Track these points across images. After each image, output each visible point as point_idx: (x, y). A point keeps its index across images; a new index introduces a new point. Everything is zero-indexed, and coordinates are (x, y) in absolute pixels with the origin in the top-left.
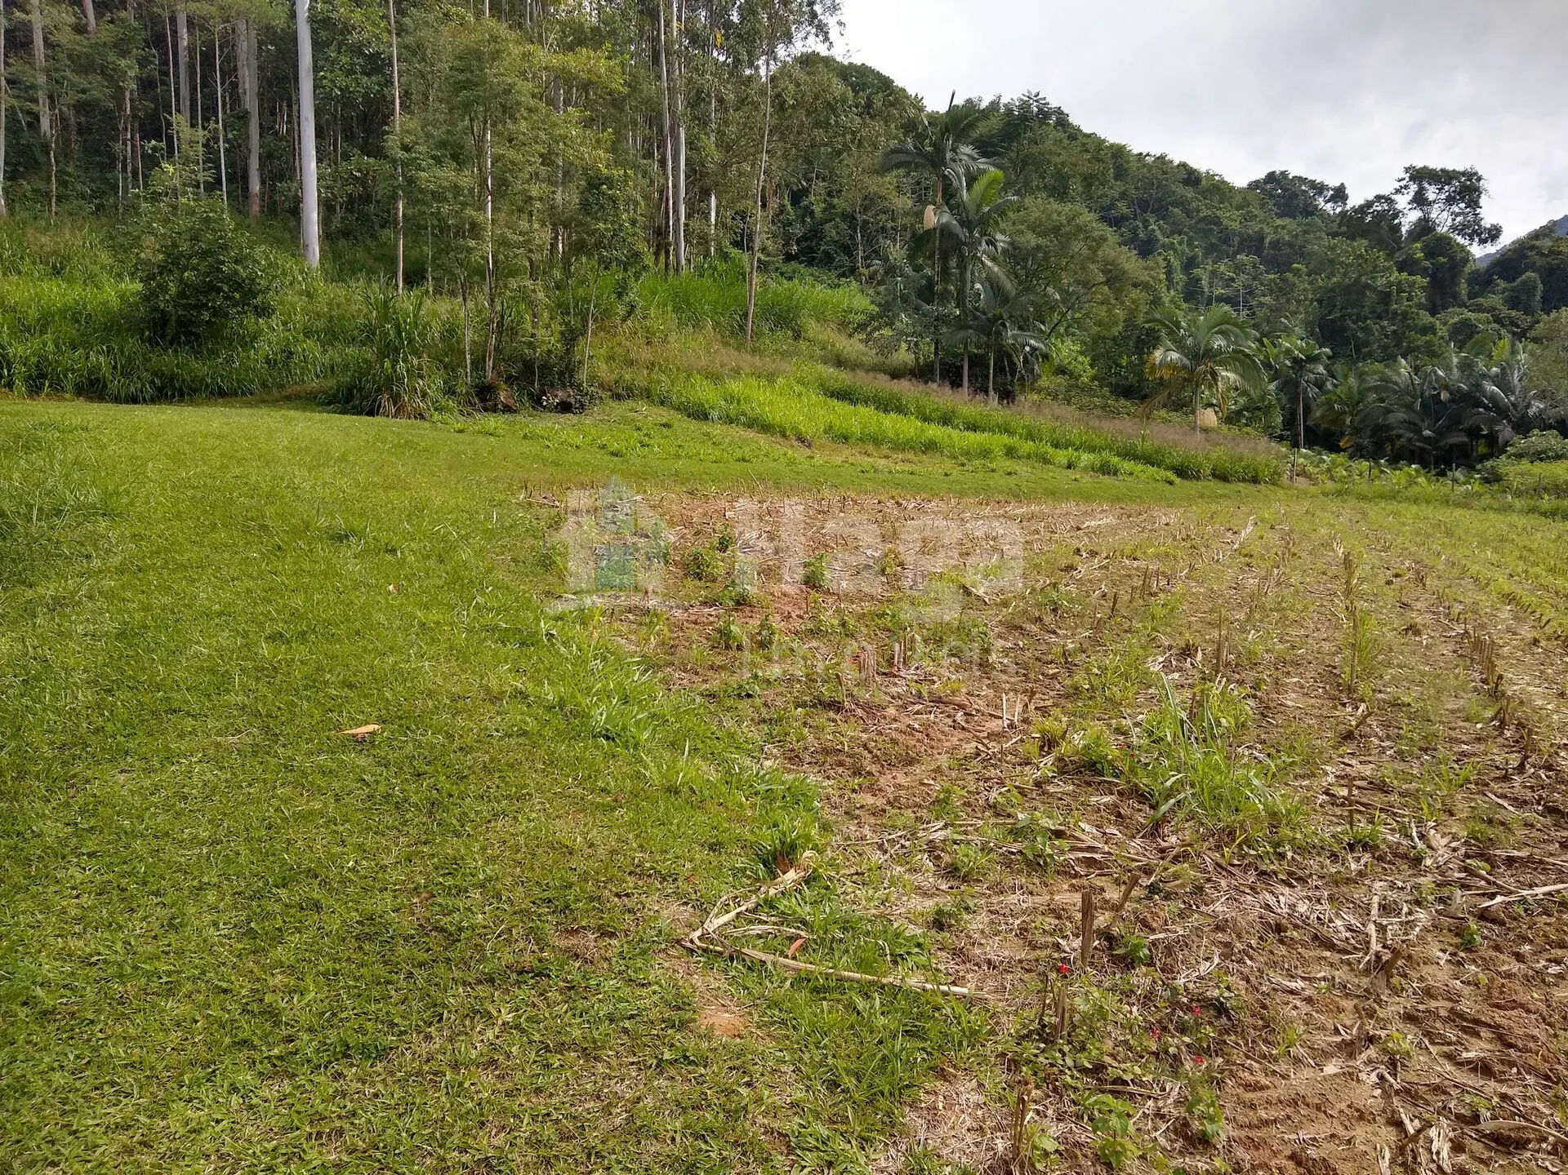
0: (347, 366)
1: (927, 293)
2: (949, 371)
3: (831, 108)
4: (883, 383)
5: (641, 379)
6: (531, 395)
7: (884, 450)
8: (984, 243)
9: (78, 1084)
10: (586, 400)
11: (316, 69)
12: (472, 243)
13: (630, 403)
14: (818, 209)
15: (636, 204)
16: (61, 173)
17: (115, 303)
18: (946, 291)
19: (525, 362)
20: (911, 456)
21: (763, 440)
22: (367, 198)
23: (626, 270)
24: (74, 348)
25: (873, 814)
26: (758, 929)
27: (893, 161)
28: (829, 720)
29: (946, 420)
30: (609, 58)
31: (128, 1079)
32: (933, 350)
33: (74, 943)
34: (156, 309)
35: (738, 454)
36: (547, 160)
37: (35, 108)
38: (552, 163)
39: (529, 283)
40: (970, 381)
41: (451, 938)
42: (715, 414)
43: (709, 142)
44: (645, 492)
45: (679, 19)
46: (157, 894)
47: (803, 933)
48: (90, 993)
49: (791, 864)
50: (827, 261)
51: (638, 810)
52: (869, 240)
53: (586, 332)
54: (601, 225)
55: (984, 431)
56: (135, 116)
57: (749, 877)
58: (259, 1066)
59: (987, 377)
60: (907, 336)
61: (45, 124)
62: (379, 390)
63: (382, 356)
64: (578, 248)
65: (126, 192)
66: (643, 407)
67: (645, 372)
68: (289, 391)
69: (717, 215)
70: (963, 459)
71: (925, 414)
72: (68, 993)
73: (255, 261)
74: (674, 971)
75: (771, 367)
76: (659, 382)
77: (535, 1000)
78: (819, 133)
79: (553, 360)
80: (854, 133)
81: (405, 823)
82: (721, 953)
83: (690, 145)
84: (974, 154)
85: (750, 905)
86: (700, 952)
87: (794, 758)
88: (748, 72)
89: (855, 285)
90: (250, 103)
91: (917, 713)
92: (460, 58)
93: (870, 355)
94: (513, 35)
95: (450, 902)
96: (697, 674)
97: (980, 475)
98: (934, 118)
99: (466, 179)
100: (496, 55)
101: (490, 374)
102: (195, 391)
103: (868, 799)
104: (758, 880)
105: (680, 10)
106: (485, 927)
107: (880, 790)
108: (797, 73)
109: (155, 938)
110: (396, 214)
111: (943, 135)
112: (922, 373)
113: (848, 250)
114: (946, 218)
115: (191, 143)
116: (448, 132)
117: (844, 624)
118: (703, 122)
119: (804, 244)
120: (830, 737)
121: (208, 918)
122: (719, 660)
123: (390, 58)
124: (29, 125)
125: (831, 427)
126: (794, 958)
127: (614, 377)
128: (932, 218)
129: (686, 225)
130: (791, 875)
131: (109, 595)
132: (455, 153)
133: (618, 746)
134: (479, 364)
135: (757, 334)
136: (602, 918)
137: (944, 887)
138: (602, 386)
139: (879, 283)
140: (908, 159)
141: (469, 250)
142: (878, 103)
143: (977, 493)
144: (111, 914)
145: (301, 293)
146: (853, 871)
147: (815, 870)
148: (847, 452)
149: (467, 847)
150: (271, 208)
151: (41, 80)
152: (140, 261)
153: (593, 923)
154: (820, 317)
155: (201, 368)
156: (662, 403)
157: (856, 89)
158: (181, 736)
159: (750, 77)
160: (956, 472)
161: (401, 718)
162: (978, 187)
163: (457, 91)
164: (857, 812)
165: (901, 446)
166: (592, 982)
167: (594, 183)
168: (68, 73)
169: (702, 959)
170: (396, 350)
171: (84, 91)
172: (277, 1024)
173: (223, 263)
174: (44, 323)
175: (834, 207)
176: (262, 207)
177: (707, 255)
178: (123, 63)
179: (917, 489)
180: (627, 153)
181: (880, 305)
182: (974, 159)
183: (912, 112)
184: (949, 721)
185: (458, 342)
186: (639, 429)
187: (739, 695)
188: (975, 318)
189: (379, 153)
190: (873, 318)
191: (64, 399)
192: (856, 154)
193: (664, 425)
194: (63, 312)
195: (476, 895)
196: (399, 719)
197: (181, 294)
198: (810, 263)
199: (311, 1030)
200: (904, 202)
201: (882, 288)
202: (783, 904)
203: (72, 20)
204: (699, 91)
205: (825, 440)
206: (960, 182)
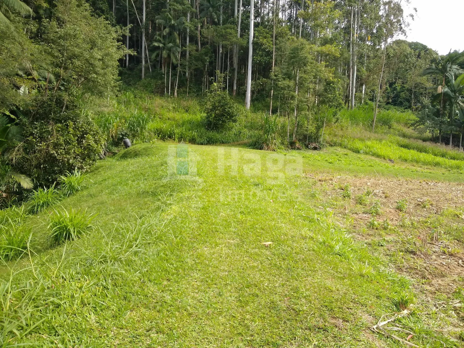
0: (255, 136)
1: (437, 114)
2: (444, 139)
3: (406, 56)
4: (420, 143)
5: (338, 140)
6: (305, 145)
7: (420, 164)
8: (460, 97)
9: (199, 337)
10: (321, 146)
11: (253, 56)
12: (292, 102)
13: (335, 148)
14: (398, 88)
15: (340, 88)
16: (190, 86)
17: (199, 119)
18: (444, 113)
19: (304, 135)
20: (430, 167)
21: (377, 160)
22: (263, 90)
23: (336, 108)
24: (189, 130)
25: (431, 293)
26: (396, 329)
27: (428, 72)
28: (411, 257)
29: (443, 156)
30: (335, 47)
31: (211, 338)
32: (439, 132)
33: (196, 295)
34: (209, 121)
35: (369, 164)
36: (315, 77)
37: (185, 70)
38: (317, 78)
39: (307, 113)
40: (452, 143)
41: (297, 313)
42: (361, 151)
43: (364, 69)
44: (341, 175)
45: (357, 33)
46: (216, 284)
47: (412, 333)
48: (200, 310)
49: (406, 308)
50: (401, 104)
51: (351, 281)
52: (416, 97)
53: (323, 126)
54: (330, 95)
55: (458, 160)
56: (208, 71)
57: (390, 310)
58: (244, 342)
59: (459, 142)
60: (430, 128)
61: (187, 74)
62: (263, 143)
63: (265, 133)
64: (322, 102)
65: (204, 91)
66: (339, 149)
67: (340, 138)
68: (239, 143)
69: (365, 91)
70: (450, 169)
71: (435, 153)
72: (195, 309)
73: (234, 108)
74: (368, 338)
75: (381, 137)
76: (344, 141)
77: (324, 339)
78: (401, 65)
79: (312, 135)
80: (413, 64)
81: (281, 274)
82: (384, 335)
83: (358, 71)
84: (458, 68)
85: (392, 320)
86: (377, 333)
87: (400, 269)
88: (378, 47)
89: (410, 111)
90: (235, 66)
91: (444, 259)
92: (292, 50)
93: (416, 134)
94: (307, 43)
95: (297, 301)
96: (363, 236)
97: (456, 175)
98: (443, 58)
99: (292, 83)
100: (302, 49)
101: (294, 139)
102: (216, 142)
103: (428, 288)
104: (394, 311)
105: (357, 30)
106: (307, 311)
107: (432, 285)
108: (395, 46)
109: (215, 297)
110: (271, 94)
111: (446, 62)
112: (435, 140)
113: (409, 101)
114: (446, 89)
115: (220, 77)
116: (287, 71)
117: (412, 224)
118: (362, 64)
119: (393, 99)
120: (412, 264)
121: (229, 294)
122: (371, 232)
123: (273, 51)
124: (183, 75)
125: (401, 157)
126: (409, 341)
127: (331, 140)
128: (440, 90)
129: (355, 94)
130: (406, 312)
131: (200, 197)
132: (289, 76)
133: (343, 258)
134: (291, 136)
135: (377, 127)
136: (343, 315)
137: (461, 325)
138: (327, 142)
139: (419, 111)
140: (433, 71)
141: (291, 103)
142: (422, 53)
143: (455, 180)
144: (205, 288)
145: (244, 116)
146: (426, 313)
147: (414, 311)
148: (406, 165)
149: (300, 285)
150: (238, 94)
151: (187, 63)
152: (206, 108)
153: (341, 316)
154: (398, 122)
155: (218, 136)
156: (345, 148)
157: (415, 50)
158: (219, 239)
159: (378, 49)
160: (447, 173)
161: (277, 241)
162: (459, 79)
163: (291, 59)
164: (425, 292)
165: (425, 163)
166: (342, 337)
167: (328, 83)
168: (194, 62)
169: (377, 336)
170: (269, 132)
171: (196, 66)
172: (249, 330)
173: (226, 108)
174: (183, 124)
175: (404, 87)
176: (236, 93)
177: (361, 103)
178: (206, 58)
179: (433, 179)
180: (338, 74)
181: (420, 118)
182: (458, 70)
183: (435, 56)
184: (456, 263)
185: (286, 130)
186: (337, 155)
187: (378, 245)
188: (455, 122)
189: (268, 77)
190: (417, 122)
191: (186, 143)
192: (413, 70)
193: (346, 154)
194: (187, 121)
195: (304, 300)
196: (278, 241)
197: (215, 117)
198: (395, 105)
199: (258, 334)
200: (429, 85)
201: (420, 112)
202: (404, 321)
203: (195, 48)
204: (362, 54)
205: (399, 161)
206: (452, 78)
